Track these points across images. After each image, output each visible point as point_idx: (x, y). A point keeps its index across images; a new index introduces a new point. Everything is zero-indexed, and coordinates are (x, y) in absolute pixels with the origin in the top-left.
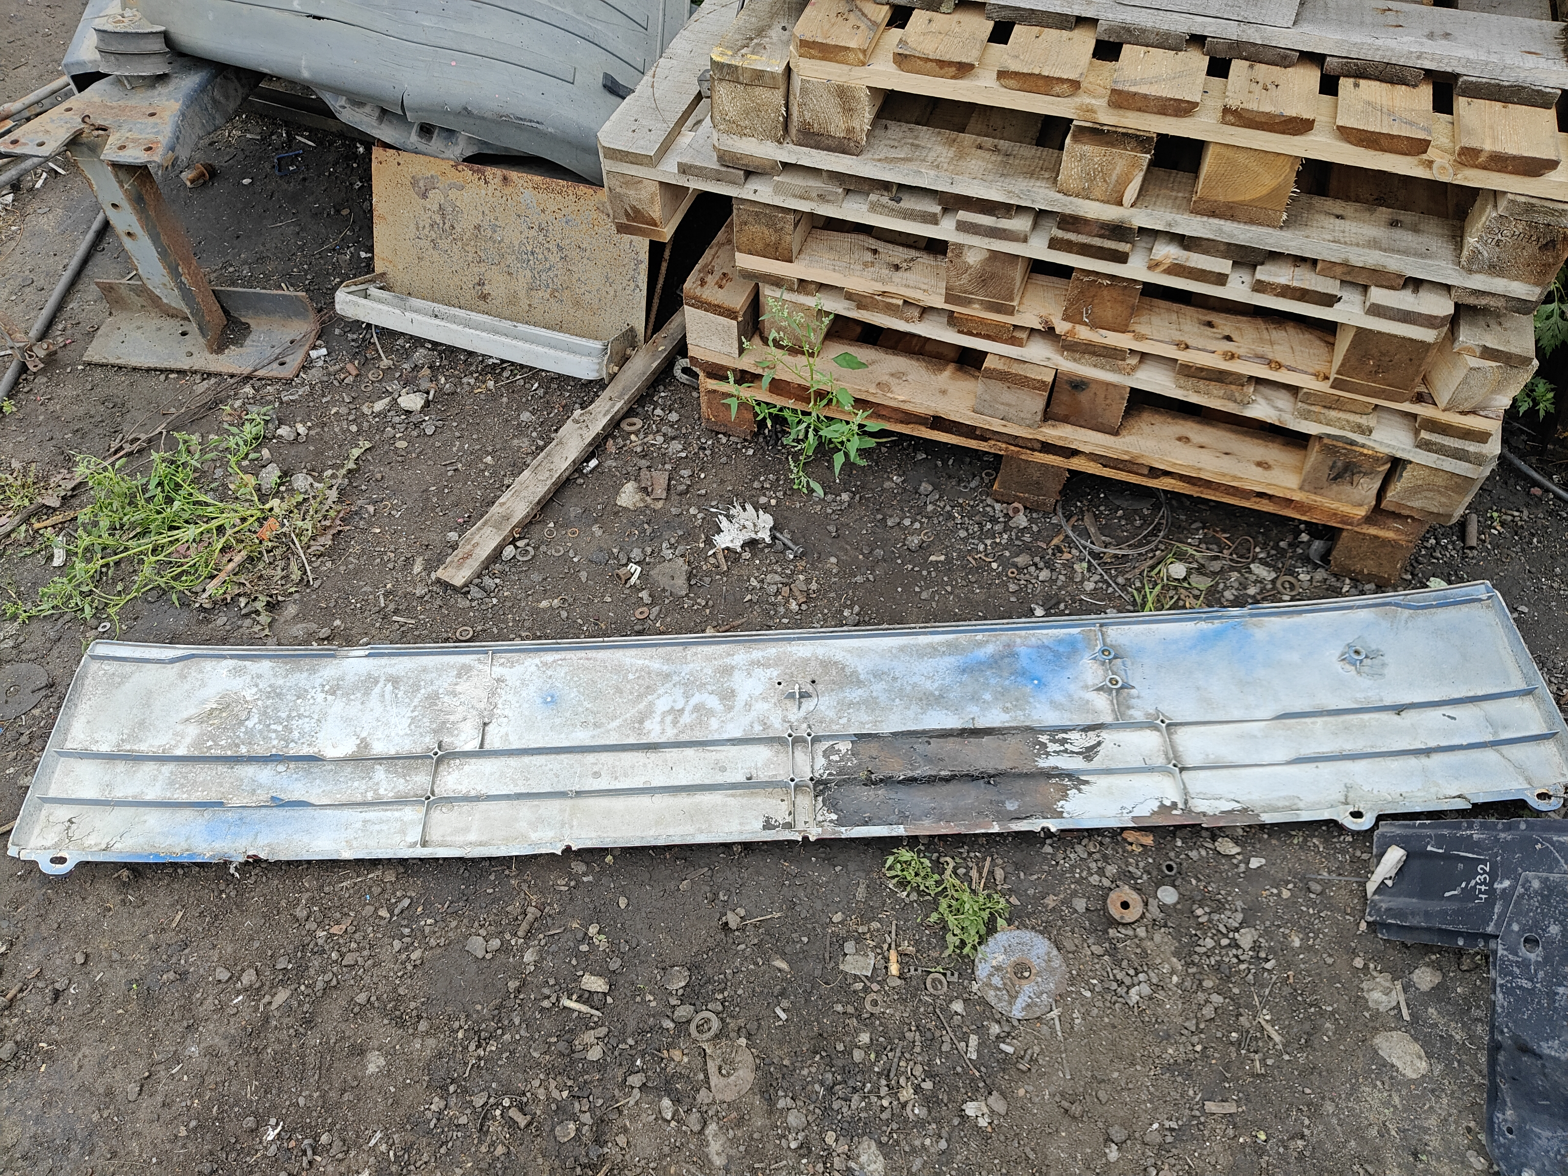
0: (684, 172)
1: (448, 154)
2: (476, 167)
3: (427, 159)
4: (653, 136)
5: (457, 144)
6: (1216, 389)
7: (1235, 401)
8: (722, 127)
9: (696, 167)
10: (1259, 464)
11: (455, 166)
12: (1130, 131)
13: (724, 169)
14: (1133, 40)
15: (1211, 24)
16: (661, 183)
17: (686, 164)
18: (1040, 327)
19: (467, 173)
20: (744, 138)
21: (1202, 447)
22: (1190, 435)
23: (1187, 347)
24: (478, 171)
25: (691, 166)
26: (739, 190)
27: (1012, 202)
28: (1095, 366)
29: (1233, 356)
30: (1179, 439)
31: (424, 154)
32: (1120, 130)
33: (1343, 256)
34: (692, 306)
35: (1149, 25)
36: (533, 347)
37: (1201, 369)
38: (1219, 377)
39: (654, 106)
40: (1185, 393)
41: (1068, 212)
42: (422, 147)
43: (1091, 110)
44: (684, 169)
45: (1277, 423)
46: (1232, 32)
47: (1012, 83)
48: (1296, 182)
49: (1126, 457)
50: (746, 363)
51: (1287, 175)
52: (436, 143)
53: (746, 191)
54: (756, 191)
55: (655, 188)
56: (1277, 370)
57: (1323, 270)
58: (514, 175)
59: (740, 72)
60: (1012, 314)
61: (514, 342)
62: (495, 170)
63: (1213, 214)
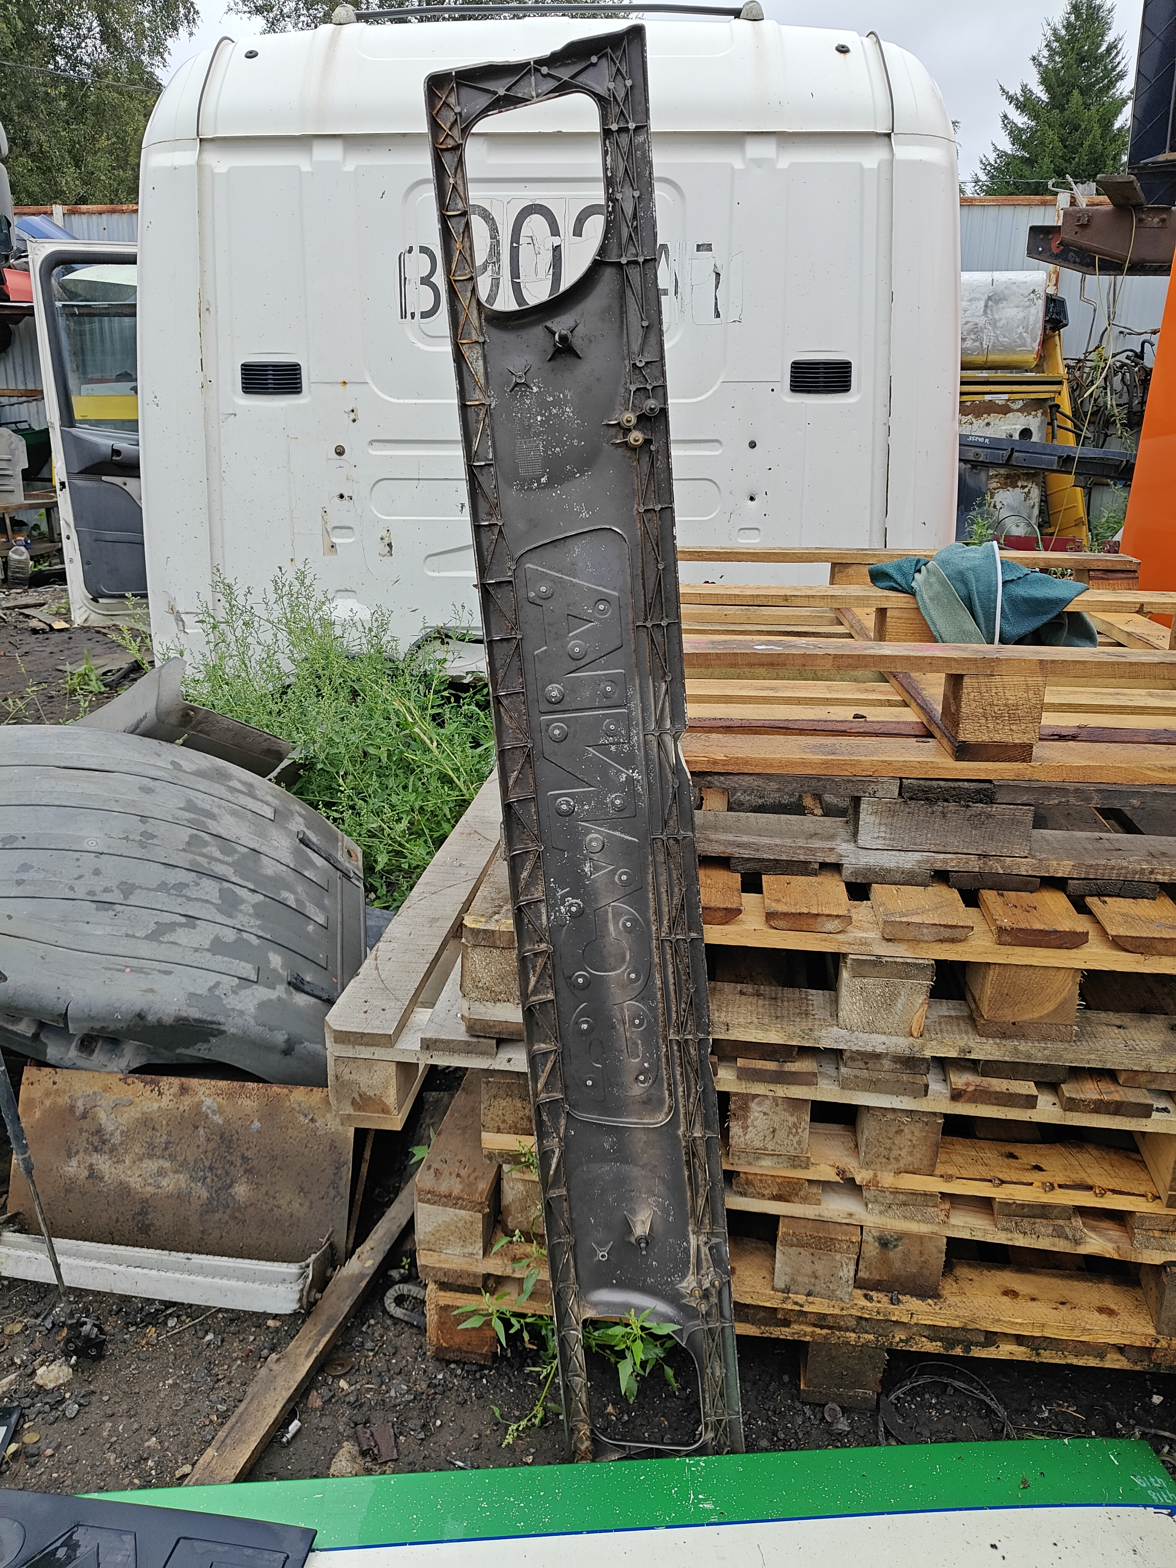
0: (428, 1048)
1: (113, 1066)
2: (149, 1078)
3: (91, 1074)
4: (388, 1015)
5: (122, 1056)
6: (1042, 1226)
7: (1067, 1238)
8: (473, 995)
9: (442, 1041)
10: (1101, 1310)
11: (124, 1080)
12: (909, 961)
13: (475, 1040)
14: (879, 880)
15: (952, 859)
16: (398, 1063)
17: (430, 1039)
18: (838, 1179)
19: (138, 1085)
20: (498, 1004)
21: (1033, 1299)
22: (1016, 1288)
23: (1003, 1182)
24: (152, 1082)
25: (436, 1041)
26: (490, 1061)
27: (794, 1043)
28: (904, 1217)
29: (1052, 1188)
30: (1006, 1293)
31: (85, 1069)
32: (898, 960)
33: (1144, 1063)
34: (428, 1202)
35: (893, 865)
36: (217, 1280)
37: (1023, 1206)
38: (1043, 1212)
39: (382, 986)
40: (1010, 1236)
41: (854, 1048)
42: (81, 1063)
43: (864, 943)
44: (428, 1045)
45: (1116, 1257)
46: (975, 865)
47: (781, 923)
48: (1080, 995)
49: (957, 1324)
50: (494, 1266)
51: (1070, 989)
52: (99, 1057)
53: (498, 1060)
54: (509, 1060)
55: (392, 1069)
56: (1102, 1195)
57: (1126, 1081)
58: (194, 1082)
59: (497, 935)
60: (807, 1168)
61: (192, 1278)
62: (172, 1079)
63: (1004, 1036)
